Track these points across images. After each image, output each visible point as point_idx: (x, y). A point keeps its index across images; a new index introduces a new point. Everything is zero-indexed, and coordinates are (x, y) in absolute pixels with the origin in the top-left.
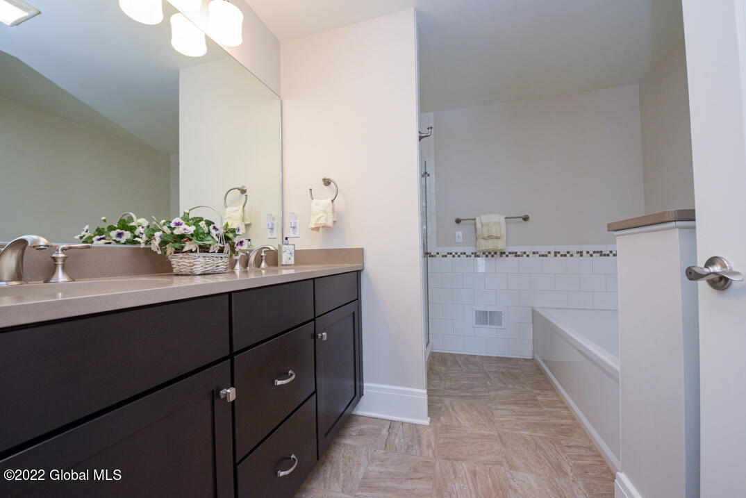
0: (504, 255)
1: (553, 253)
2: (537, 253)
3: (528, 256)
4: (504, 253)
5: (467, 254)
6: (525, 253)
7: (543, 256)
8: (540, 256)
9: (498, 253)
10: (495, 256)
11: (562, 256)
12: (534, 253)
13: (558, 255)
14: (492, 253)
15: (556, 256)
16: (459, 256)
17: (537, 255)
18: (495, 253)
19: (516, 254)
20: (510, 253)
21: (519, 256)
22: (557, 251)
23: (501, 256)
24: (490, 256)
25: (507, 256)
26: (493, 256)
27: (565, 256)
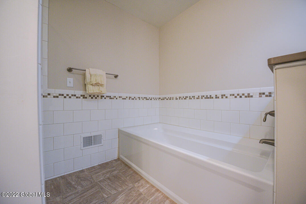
0: (103, 98)
1: (128, 97)
2: (121, 97)
3: (117, 99)
4: (103, 96)
5: (77, 96)
6: (115, 97)
7: (124, 99)
8: (123, 99)
9: (100, 96)
10: (98, 98)
11: (132, 99)
12: (120, 97)
13: (131, 99)
14: (96, 96)
15: (129, 99)
16: (70, 97)
17: (121, 98)
18: (98, 96)
19: (110, 97)
20: (107, 97)
21: (112, 98)
22: (130, 96)
23: (102, 98)
24: (94, 98)
25: (105, 98)
26: (96, 98)
27: (133, 99)
